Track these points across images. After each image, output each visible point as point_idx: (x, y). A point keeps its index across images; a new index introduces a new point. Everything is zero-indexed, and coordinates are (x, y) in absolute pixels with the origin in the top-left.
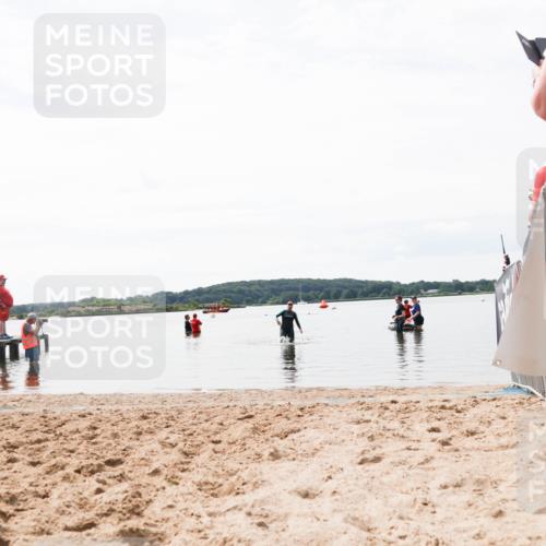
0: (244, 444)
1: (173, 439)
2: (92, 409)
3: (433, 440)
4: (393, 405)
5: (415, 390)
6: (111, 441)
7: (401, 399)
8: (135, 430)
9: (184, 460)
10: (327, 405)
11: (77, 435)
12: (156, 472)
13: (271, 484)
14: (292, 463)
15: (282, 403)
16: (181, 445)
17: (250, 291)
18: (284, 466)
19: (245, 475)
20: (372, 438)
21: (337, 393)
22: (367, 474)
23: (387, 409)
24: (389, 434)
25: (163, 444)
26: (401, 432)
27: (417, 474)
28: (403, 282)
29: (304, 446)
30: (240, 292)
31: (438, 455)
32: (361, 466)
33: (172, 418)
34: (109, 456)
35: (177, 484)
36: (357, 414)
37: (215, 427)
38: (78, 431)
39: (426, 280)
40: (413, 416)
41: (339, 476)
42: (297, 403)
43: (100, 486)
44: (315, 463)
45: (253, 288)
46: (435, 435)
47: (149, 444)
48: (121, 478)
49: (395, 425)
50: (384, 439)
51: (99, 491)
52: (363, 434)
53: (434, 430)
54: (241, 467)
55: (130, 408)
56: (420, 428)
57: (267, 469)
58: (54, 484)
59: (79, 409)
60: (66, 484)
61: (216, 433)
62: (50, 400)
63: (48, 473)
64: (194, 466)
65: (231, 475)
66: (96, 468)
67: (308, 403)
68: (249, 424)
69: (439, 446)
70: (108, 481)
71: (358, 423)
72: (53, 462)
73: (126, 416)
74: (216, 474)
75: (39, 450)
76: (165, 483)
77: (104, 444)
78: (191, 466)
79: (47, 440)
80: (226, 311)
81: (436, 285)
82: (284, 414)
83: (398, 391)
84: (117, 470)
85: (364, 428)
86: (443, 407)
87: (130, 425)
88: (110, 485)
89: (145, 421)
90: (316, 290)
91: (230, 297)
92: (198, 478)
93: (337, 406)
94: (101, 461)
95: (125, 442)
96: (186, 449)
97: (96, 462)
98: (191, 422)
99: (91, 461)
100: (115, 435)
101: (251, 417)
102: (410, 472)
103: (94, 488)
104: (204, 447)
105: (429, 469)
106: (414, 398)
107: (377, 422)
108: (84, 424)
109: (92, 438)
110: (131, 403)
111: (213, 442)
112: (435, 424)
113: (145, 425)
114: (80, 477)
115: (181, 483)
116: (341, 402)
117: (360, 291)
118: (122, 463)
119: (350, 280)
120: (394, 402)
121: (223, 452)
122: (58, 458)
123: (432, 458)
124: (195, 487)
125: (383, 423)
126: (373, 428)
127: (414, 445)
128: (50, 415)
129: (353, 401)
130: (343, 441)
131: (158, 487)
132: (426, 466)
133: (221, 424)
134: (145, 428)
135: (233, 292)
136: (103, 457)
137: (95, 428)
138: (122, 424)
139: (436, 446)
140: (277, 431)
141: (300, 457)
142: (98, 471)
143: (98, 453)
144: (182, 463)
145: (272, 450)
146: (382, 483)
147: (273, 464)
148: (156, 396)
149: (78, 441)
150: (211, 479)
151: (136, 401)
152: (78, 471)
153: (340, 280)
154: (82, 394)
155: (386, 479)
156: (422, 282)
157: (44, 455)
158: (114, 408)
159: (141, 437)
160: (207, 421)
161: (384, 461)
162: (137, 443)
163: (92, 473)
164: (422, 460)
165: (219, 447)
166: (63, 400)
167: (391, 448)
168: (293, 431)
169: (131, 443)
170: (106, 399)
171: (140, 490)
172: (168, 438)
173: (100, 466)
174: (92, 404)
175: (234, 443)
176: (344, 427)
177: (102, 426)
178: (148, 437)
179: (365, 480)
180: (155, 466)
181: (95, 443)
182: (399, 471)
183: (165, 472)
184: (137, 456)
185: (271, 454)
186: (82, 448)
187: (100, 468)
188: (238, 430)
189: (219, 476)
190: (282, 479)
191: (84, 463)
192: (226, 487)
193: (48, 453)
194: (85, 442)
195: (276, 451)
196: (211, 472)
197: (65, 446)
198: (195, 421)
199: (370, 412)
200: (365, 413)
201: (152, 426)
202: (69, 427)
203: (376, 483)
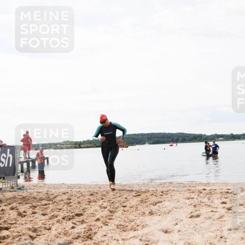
0: (137, 208)
1: (105, 204)
2: (69, 190)
3: (224, 208)
4: (204, 191)
5: (214, 184)
6: (77, 205)
7: (208, 188)
8: (88, 200)
9: (110, 214)
10: (174, 190)
11: (62, 202)
12: (98, 220)
13: (150, 226)
14: (159, 217)
15: (153, 189)
16: (109, 208)
17: (138, 138)
18: (155, 218)
19: (138, 222)
20: (195, 206)
21: (178, 185)
22: (194, 223)
23: (201, 192)
24: (203, 204)
25: (100, 207)
26: (209, 204)
27: (217, 223)
28: (207, 135)
29: (164, 209)
30: (134, 138)
31: (226, 215)
32: (190, 219)
33: (104, 195)
34: (77, 212)
35: (107, 225)
36: (187, 195)
37: (123, 200)
38: (62, 200)
39: (218, 134)
40: (214, 196)
41: (181, 223)
42: (160, 189)
43: (73, 225)
44: (169, 217)
45: (139, 137)
46: (224, 205)
47: (94, 207)
48: (83, 222)
49: (206, 200)
50: (200, 207)
51: (73, 228)
52: (191, 204)
53: (224, 203)
54: (136, 218)
55: (85, 190)
56: (217, 202)
57: (148, 219)
58: (53, 224)
59: (63, 190)
60: (58, 224)
61: (124, 202)
62: (50, 186)
63: (50, 219)
64: (115, 217)
65: (132, 222)
66: (71, 217)
67: (165, 189)
68: (139, 199)
69: (226, 210)
70: (77, 223)
71: (189, 199)
72: (52, 214)
73: (83, 194)
74: (125, 221)
75: (46, 208)
76: (102, 225)
77: (74, 207)
78: (113, 217)
79: (49, 204)
80: (127, 147)
81: (222, 136)
82: (154, 194)
83: (206, 185)
84: (81, 218)
85: (192, 201)
86: (227, 192)
87: (85, 198)
88: (78, 225)
89: (92, 196)
90: (167, 138)
91: (128, 141)
92: (117, 223)
93: (178, 191)
94: (73, 214)
95: (84, 206)
96: (111, 209)
97: (71, 215)
98: (113, 197)
99: (69, 214)
100: (79, 203)
101: (139, 195)
102: (214, 222)
103: (71, 226)
104: (119, 209)
105: (222, 221)
106: (214, 188)
107: (197, 199)
108: (65, 197)
109: (69, 203)
110: (85, 188)
111: (123, 207)
112: (224, 200)
113: (92, 198)
114: (64, 221)
115: (109, 225)
116: (180, 189)
117: (188, 138)
118: (83, 215)
119: (183, 134)
120: (204, 189)
121: (128, 211)
122: (54, 213)
123: (223, 216)
124: (116, 227)
125: (200, 199)
126: (195, 201)
127: (215, 210)
128: (50, 193)
129: (185, 189)
130: (182, 207)
131: (99, 226)
132: (221, 219)
133: (126, 198)
134: (92, 199)
135: (130, 139)
136: (74, 212)
137: (70, 199)
138: (82, 198)
139: (225, 210)
140: (152, 202)
141: (162, 214)
142: (72, 219)
143: (72, 210)
144: (109, 216)
145: (150, 211)
146: (201, 227)
147: (150, 217)
148: (96, 185)
149: (63, 205)
150: (123, 224)
151: (88, 187)
152: (63, 218)
153: (178, 133)
154: (63, 184)
155: (202, 225)
156: (216, 134)
157: (48, 211)
158: (78, 190)
159: (91, 204)
160: (120, 197)
161: (201, 217)
162: (89, 206)
163: (70, 219)
164: (219, 217)
165: (126, 209)
166: (55, 186)
167: (204, 211)
168: (159, 202)
169: (87, 206)
170: (74, 186)
171: (91, 228)
172: (102, 204)
173: (73, 216)
174: (68, 188)
175: (132, 207)
176: (182, 200)
177: (73, 198)
178: (94, 203)
179: (193, 226)
180: (97, 217)
181: (70, 206)
182: (209, 222)
183: (102, 219)
184: (89, 212)
185: (150, 212)
186: (65, 208)
187: (73, 217)
188: (135, 201)
189: (126, 222)
190: (155, 224)
191: (66, 215)
192: (129, 227)
193: (50, 210)
194: (66, 205)
195: (152, 211)
196: (122, 220)
197: (57, 207)
198: (114, 197)
199: (194, 194)
200: (192, 194)
201: (95, 199)
202: (58, 198)
203: (198, 227)
